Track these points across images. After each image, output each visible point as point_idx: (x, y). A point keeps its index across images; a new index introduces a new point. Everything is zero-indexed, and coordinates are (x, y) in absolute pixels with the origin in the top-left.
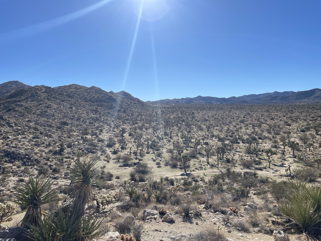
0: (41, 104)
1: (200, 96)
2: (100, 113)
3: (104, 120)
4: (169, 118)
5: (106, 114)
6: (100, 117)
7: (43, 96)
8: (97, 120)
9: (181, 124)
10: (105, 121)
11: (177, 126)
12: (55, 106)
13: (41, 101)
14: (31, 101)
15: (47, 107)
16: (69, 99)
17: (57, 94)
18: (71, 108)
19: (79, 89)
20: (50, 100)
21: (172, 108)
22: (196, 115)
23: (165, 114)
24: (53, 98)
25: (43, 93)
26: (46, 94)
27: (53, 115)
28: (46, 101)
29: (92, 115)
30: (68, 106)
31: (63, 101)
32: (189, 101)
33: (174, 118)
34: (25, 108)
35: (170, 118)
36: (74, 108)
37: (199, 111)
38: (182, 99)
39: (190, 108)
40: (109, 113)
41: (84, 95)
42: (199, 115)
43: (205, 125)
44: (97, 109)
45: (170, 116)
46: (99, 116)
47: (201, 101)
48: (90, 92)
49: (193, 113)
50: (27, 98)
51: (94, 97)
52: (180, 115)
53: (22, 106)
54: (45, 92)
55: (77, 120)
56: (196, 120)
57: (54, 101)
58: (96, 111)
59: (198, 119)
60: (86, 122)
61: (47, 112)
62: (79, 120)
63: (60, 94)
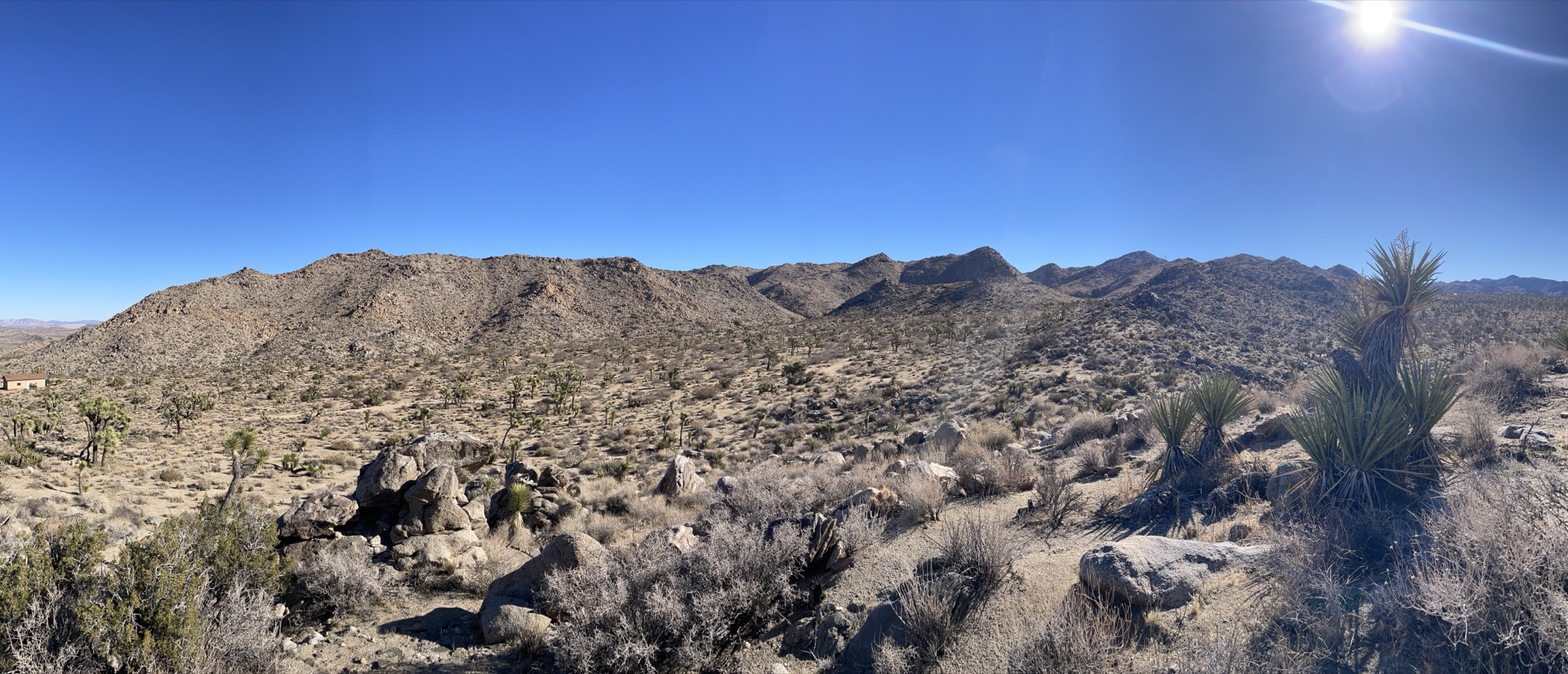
0: (1207, 294)
1: (1513, 277)
2: (1311, 312)
3: (1323, 326)
4: (1455, 325)
5: (1324, 313)
6: (1314, 320)
7: (1209, 279)
8: (1309, 325)
9: (1484, 337)
10: (1326, 328)
11: (1479, 342)
12: (1231, 298)
13: (1208, 288)
14: (1191, 289)
15: (1220, 301)
16: (1252, 284)
17: (1230, 275)
18: (1257, 301)
19: (1256, 264)
20: (1221, 286)
21: (1455, 303)
22: (1511, 318)
23: (1443, 316)
24: (1225, 282)
25: (1207, 273)
26: (1212, 276)
27: (1233, 315)
28: (1215, 288)
29: (1296, 316)
30: (1252, 298)
31: (1241, 288)
32: (1489, 286)
33: (1466, 324)
34: (1186, 301)
35: (1458, 324)
36: (1262, 302)
37: (1517, 311)
38: (1474, 281)
39: (1494, 302)
40: (1327, 312)
41: (1269, 277)
42: (1518, 319)
43: (1535, 340)
44: (1303, 303)
45: (1455, 319)
46: (1311, 318)
47: (1516, 287)
48: (1278, 269)
49: (1506, 315)
50: (1183, 283)
51: (1288, 280)
52: (1478, 319)
53: (1180, 297)
54: (1211, 271)
55: (1274, 325)
56: (1514, 330)
57: (1227, 288)
58: (1302, 308)
59: (1518, 327)
60: (1292, 328)
61: (1221, 308)
62: (1278, 324)
63: (1235, 275)
